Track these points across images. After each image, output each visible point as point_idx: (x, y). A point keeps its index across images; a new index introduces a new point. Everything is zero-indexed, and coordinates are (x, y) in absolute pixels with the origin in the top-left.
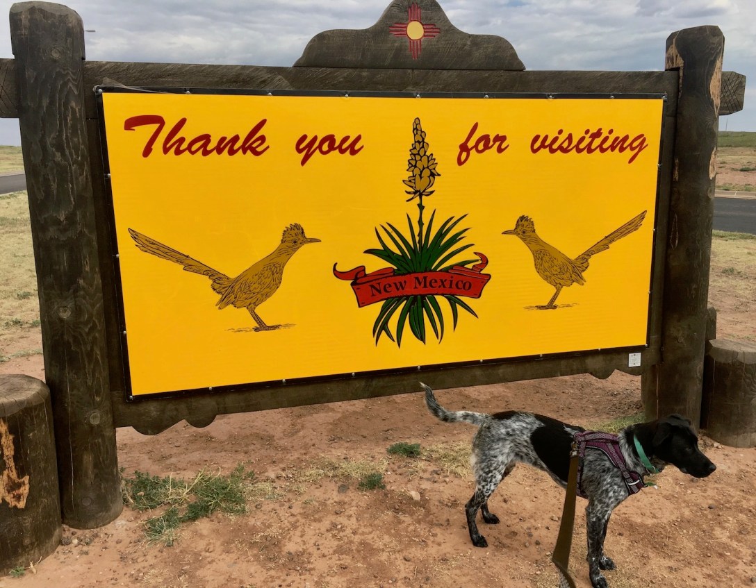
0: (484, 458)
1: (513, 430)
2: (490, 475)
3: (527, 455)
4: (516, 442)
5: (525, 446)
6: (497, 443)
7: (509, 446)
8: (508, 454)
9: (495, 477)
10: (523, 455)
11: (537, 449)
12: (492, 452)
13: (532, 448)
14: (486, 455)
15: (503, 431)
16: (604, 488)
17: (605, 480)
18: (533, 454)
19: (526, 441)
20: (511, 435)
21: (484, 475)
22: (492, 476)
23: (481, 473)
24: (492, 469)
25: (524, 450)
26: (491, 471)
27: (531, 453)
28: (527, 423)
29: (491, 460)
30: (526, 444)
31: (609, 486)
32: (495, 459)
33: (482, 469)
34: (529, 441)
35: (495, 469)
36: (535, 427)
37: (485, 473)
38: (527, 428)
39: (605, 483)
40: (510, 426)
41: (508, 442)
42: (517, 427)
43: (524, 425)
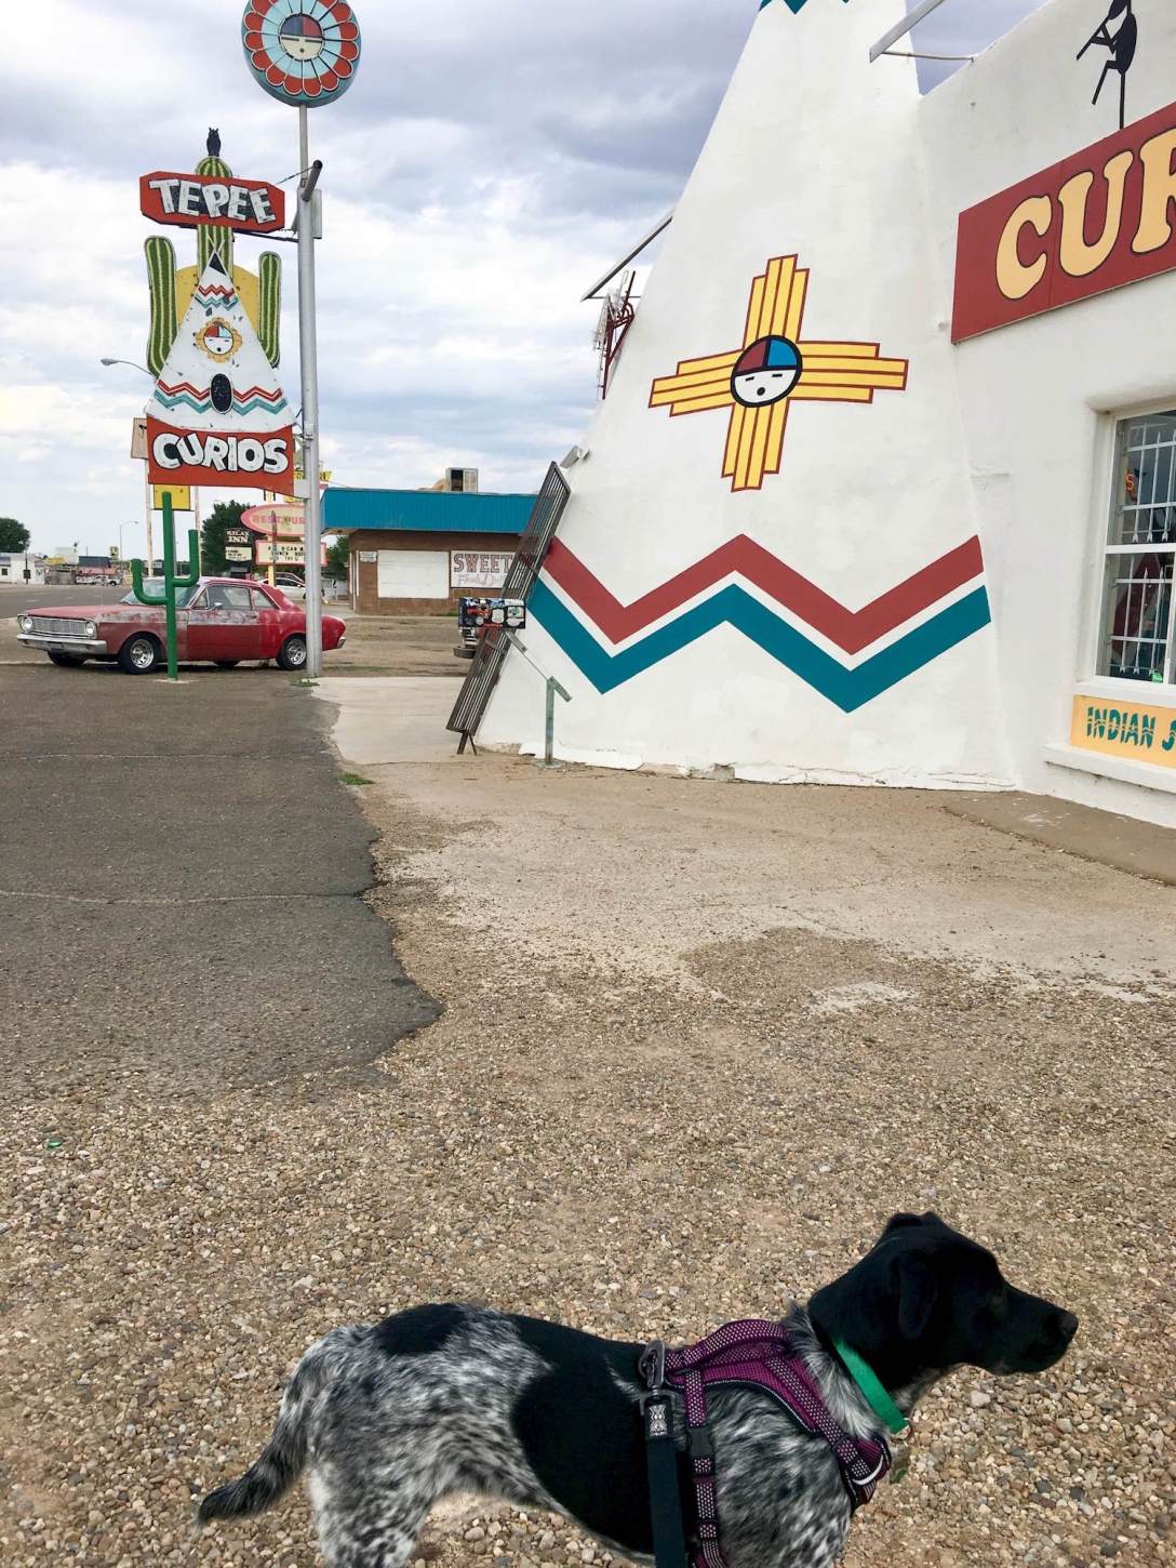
0: (355, 1493)
1: (454, 1393)
2: (377, 1542)
3: (500, 1474)
4: (462, 1428)
5: (494, 1446)
6: (399, 1439)
7: (438, 1443)
8: (435, 1469)
9: (393, 1550)
10: (488, 1472)
11: (535, 1456)
12: (382, 1472)
13: (519, 1452)
14: (362, 1484)
15: (419, 1397)
16: (795, 1545)
17: (793, 1520)
18: (522, 1474)
19: (499, 1430)
20: (447, 1412)
21: (356, 1545)
22: (382, 1546)
23: (345, 1539)
24: (382, 1524)
25: (491, 1457)
26: (380, 1532)
27: (513, 1468)
28: (496, 1363)
29: (376, 1498)
30: (496, 1438)
31: (810, 1531)
32: (392, 1494)
33: (350, 1529)
34: (507, 1428)
35: (394, 1524)
36: (525, 1375)
37: (357, 1538)
38: (497, 1383)
39: (797, 1527)
40: (440, 1381)
41: (435, 1432)
42: (463, 1380)
43: (489, 1371)
